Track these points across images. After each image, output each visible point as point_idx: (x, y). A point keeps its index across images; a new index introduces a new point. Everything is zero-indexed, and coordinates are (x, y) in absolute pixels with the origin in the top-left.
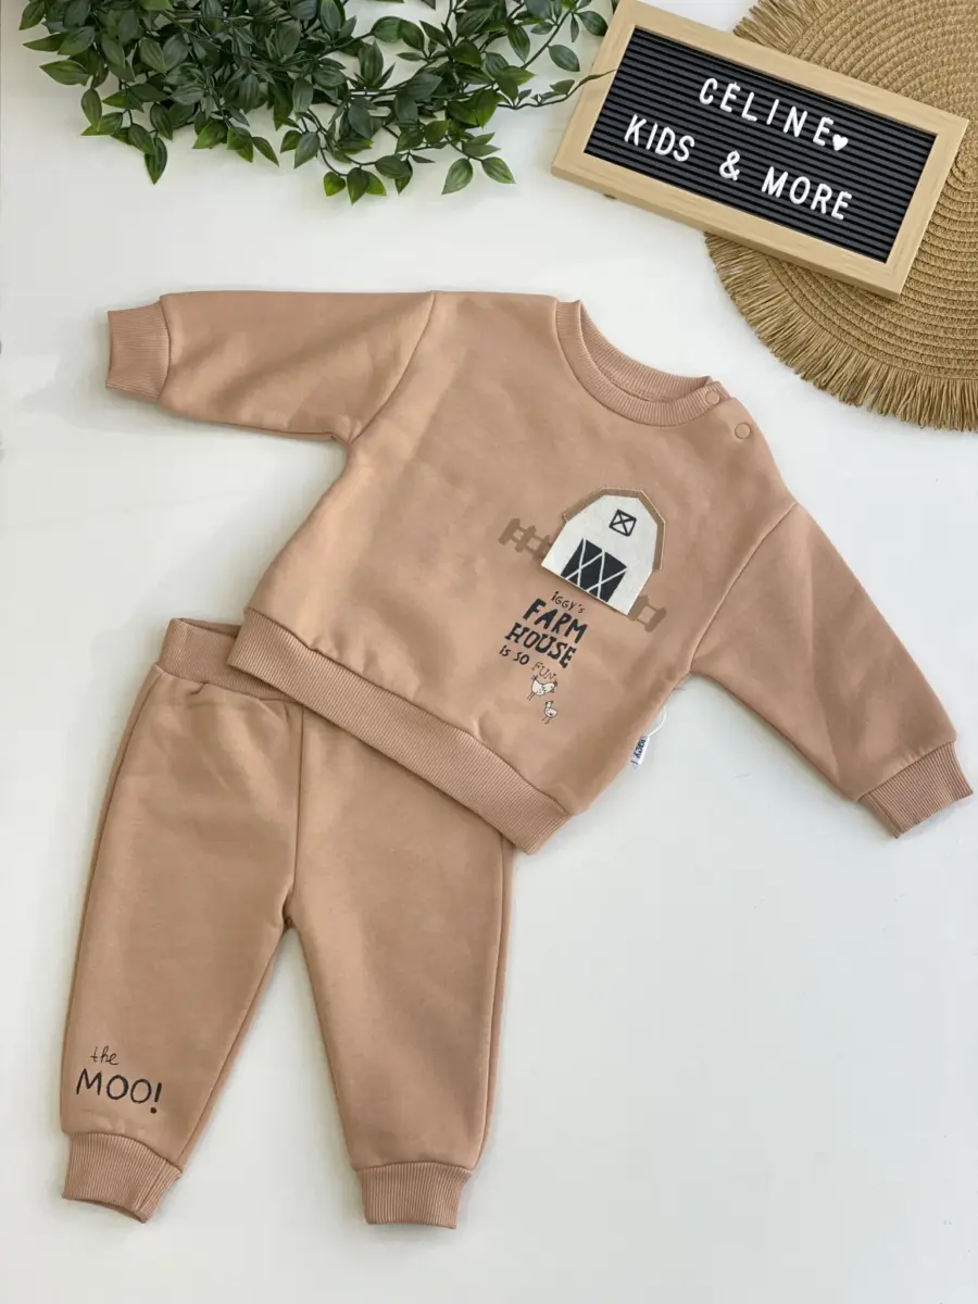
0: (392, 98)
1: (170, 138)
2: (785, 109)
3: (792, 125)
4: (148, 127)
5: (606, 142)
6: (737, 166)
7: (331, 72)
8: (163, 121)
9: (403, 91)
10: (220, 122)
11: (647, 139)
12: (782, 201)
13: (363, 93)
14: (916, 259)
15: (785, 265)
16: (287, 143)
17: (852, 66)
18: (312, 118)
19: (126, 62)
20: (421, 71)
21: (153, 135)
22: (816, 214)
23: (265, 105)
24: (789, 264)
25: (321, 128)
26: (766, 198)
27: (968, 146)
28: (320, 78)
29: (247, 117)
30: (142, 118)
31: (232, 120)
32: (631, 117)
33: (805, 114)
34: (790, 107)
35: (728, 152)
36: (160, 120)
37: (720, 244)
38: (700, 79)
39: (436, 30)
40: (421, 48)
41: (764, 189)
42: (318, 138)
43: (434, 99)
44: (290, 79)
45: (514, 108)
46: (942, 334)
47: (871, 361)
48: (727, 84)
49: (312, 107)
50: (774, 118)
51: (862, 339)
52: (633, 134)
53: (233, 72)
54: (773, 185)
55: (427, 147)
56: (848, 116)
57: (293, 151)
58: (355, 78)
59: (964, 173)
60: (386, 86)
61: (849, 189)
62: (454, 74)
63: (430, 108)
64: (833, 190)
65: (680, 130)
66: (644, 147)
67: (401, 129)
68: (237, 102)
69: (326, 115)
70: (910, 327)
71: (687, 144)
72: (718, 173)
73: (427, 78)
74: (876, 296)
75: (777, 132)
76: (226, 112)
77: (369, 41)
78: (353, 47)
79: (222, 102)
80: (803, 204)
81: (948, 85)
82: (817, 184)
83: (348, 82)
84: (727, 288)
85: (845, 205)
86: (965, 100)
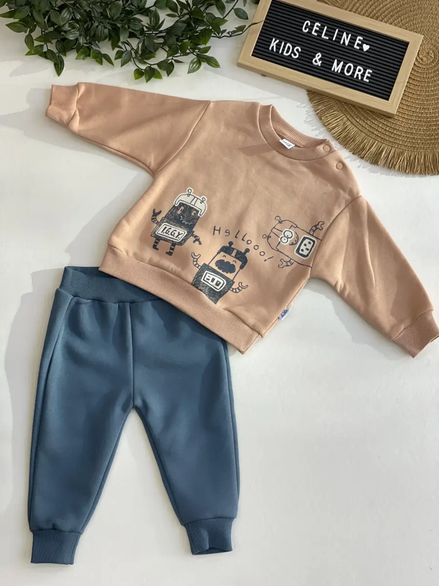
0: (164, 34)
1: (65, 56)
2: (341, 33)
3: (344, 40)
4: (55, 51)
5: (261, 51)
6: (320, 59)
7: (136, 23)
8: (61, 47)
9: (169, 31)
10: (87, 47)
11: (279, 49)
12: (341, 75)
13: (151, 32)
14: (402, 99)
15: (343, 103)
16: (117, 56)
17: (371, 13)
18: (128, 44)
19: (44, 21)
20: (177, 22)
21: (57, 55)
22: (357, 80)
23: (107, 40)
24: (345, 103)
25: (133, 49)
26: (334, 73)
27: (423, 47)
28: (131, 26)
29: (99, 44)
30: (52, 47)
31: (92, 46)
32: (272, 39)
33: (350, 35)
34: (343, 32)
35: (316, 53)
36: (60, 47)
37: (314, 95)
38: (303, 21)
39: (183, 3)
40: (176, 11)
41: (333, 69)
42: (131, 53)
43: (183, 34)
44: (118, 27)
45: (219, 38)
46: (414, 132)
47: (384, 145)
48: (314, 23)
49: (128, 39)
50: (336, 38)
51: (379, 135)
52: (273, 47)
53: (92, 24)
54: (337, 67)
55: (181, 56)
56: (369, 35)
57: (121, 59)
58: (147, 26)
59: (422, 59)
60: (161, 29)
61: (370, 68)
62: (192, 23)
63: (182, 38)
64: (364, 69)
65: (295, 45)
66: (279, 52)
67: (169, 47)
68: (95, 38)
69: (135, 43)
70: (401, 129)
71: (297, 50)
72: (312, 63)
73: (180, 24)
74: (384, 116)
75: (338, 44)
76: (90, 43)
77: (153, 9)
78: (146, 12)
79: (88, 38)
80: (350, 76)
81: (413, 20)
82: (357, 67)
83: (144, 28)
84: (317, 114)
85: (369, 75)
86: (421, 27)
